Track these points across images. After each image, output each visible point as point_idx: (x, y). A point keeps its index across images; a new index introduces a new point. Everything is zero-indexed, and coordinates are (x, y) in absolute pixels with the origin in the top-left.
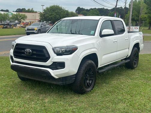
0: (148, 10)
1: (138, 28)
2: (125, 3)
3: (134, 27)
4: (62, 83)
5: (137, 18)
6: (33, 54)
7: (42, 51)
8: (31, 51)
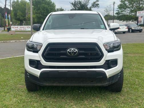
0: (35, 10)
1: (30, 27)
2: (10, 3)
3: (26, 26)
4: (108, 83)
5: (22, 17)
6: (80, 54)
7: (94, 49)
8: (76, 50)
